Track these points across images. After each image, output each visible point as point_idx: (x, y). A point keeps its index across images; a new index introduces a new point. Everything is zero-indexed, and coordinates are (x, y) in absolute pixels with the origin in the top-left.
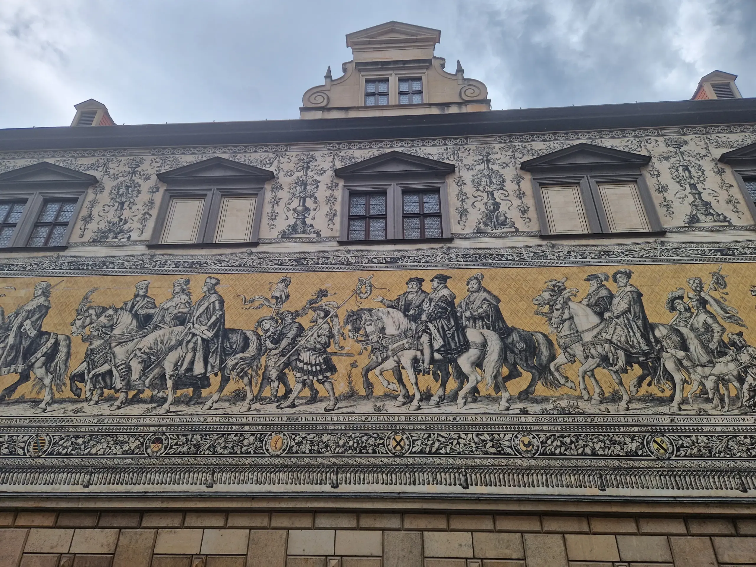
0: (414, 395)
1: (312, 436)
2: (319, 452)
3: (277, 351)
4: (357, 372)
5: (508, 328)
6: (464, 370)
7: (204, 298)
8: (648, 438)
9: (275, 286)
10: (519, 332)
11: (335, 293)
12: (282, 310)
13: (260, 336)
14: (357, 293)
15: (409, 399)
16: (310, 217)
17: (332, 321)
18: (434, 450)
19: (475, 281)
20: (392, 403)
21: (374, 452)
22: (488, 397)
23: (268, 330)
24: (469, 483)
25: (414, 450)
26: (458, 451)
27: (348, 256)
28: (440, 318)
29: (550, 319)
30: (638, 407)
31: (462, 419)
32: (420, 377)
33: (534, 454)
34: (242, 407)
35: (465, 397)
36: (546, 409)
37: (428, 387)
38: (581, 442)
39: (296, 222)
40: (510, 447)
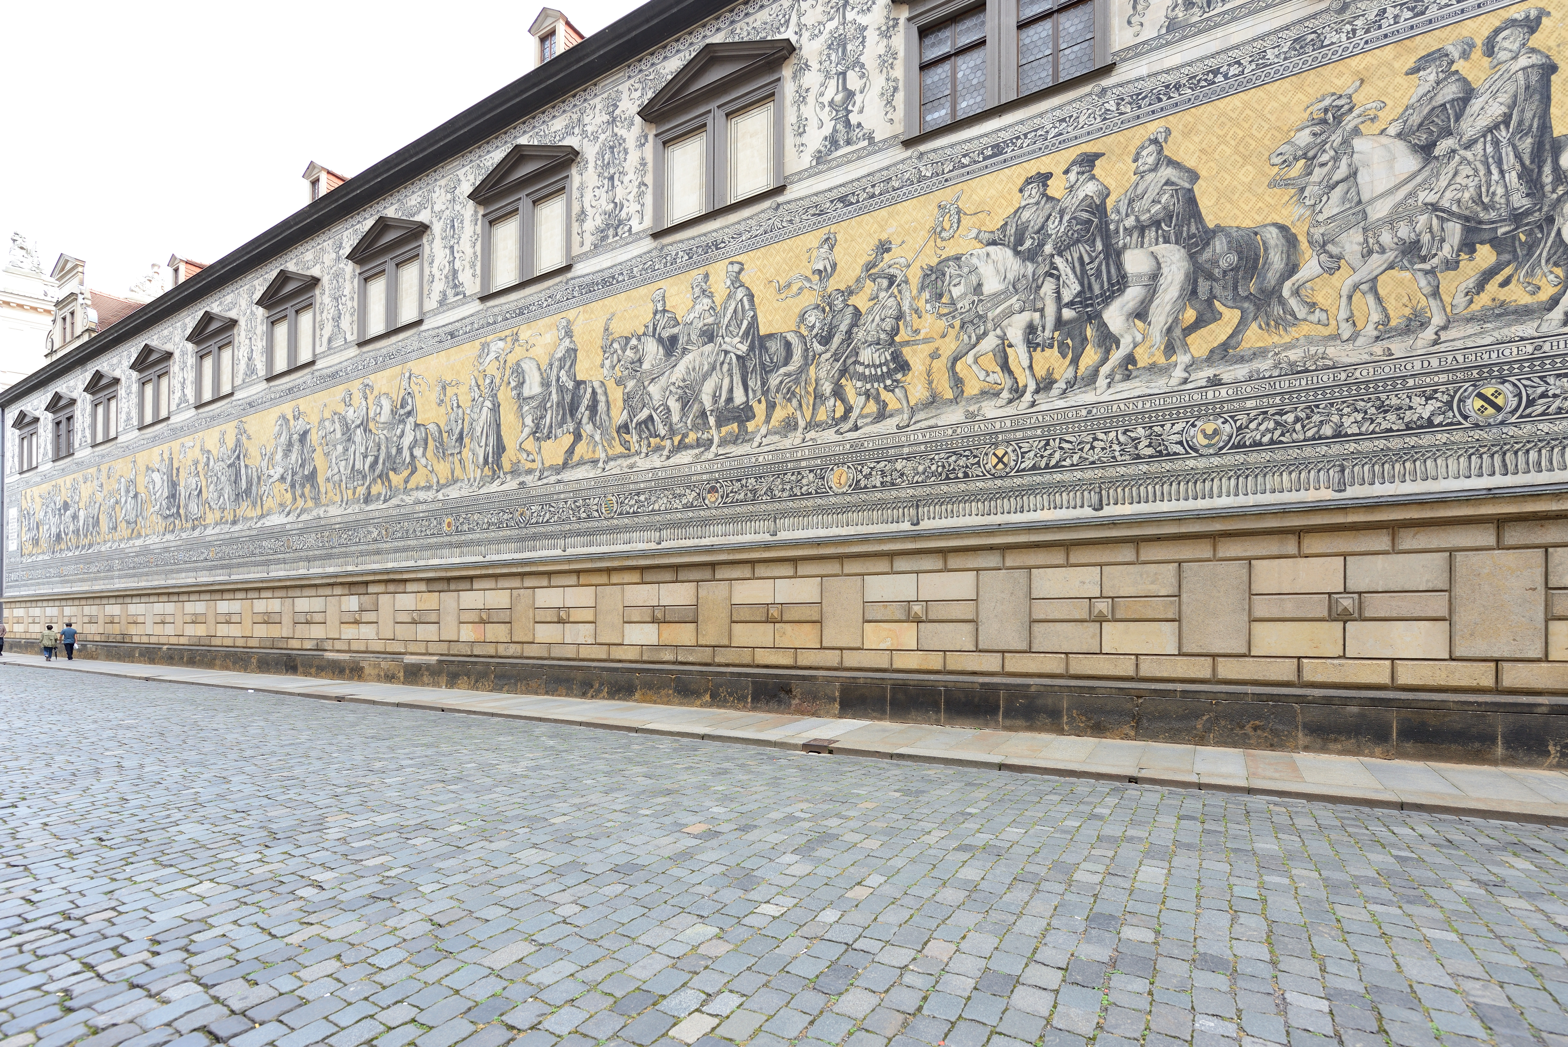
0: (1026, 386)
1: (882, 464)
2: (893, 484)
3: (828, 355)
4: (941, 365)
5: (1207, 231)
6: (1112, 329)
7: (729, 296)
8: (1465, 391)
9: (815, 253)
10: (1228, 235)
11: (903, 242)
12: (829, 290)
13: (804, 337)
14: (937, 232)
15: (1018, 392)
16: (856, 109)
17: (900, 292)
18: (1053, 463)
19: (1152, 148)
20: (993, 403)
21: (966, 475)
22: (1153, 369)
23: (813, 327)
24: (1105, 502)
25: (1023, 466)
26: (1091, 459)
27: (920, 165)
28: (1078, 241)
29: (1302, 190)
30: (1459, 335)
31: (1102, 410)
32: (1038, 355)
33: (1221, 449)
34: (795, 438)
35: (1111, 376)
36: (1258, 372)
37: (1048, 369)
38: (1316, 418)
39: (835, 126)
40: (1180, 443)
